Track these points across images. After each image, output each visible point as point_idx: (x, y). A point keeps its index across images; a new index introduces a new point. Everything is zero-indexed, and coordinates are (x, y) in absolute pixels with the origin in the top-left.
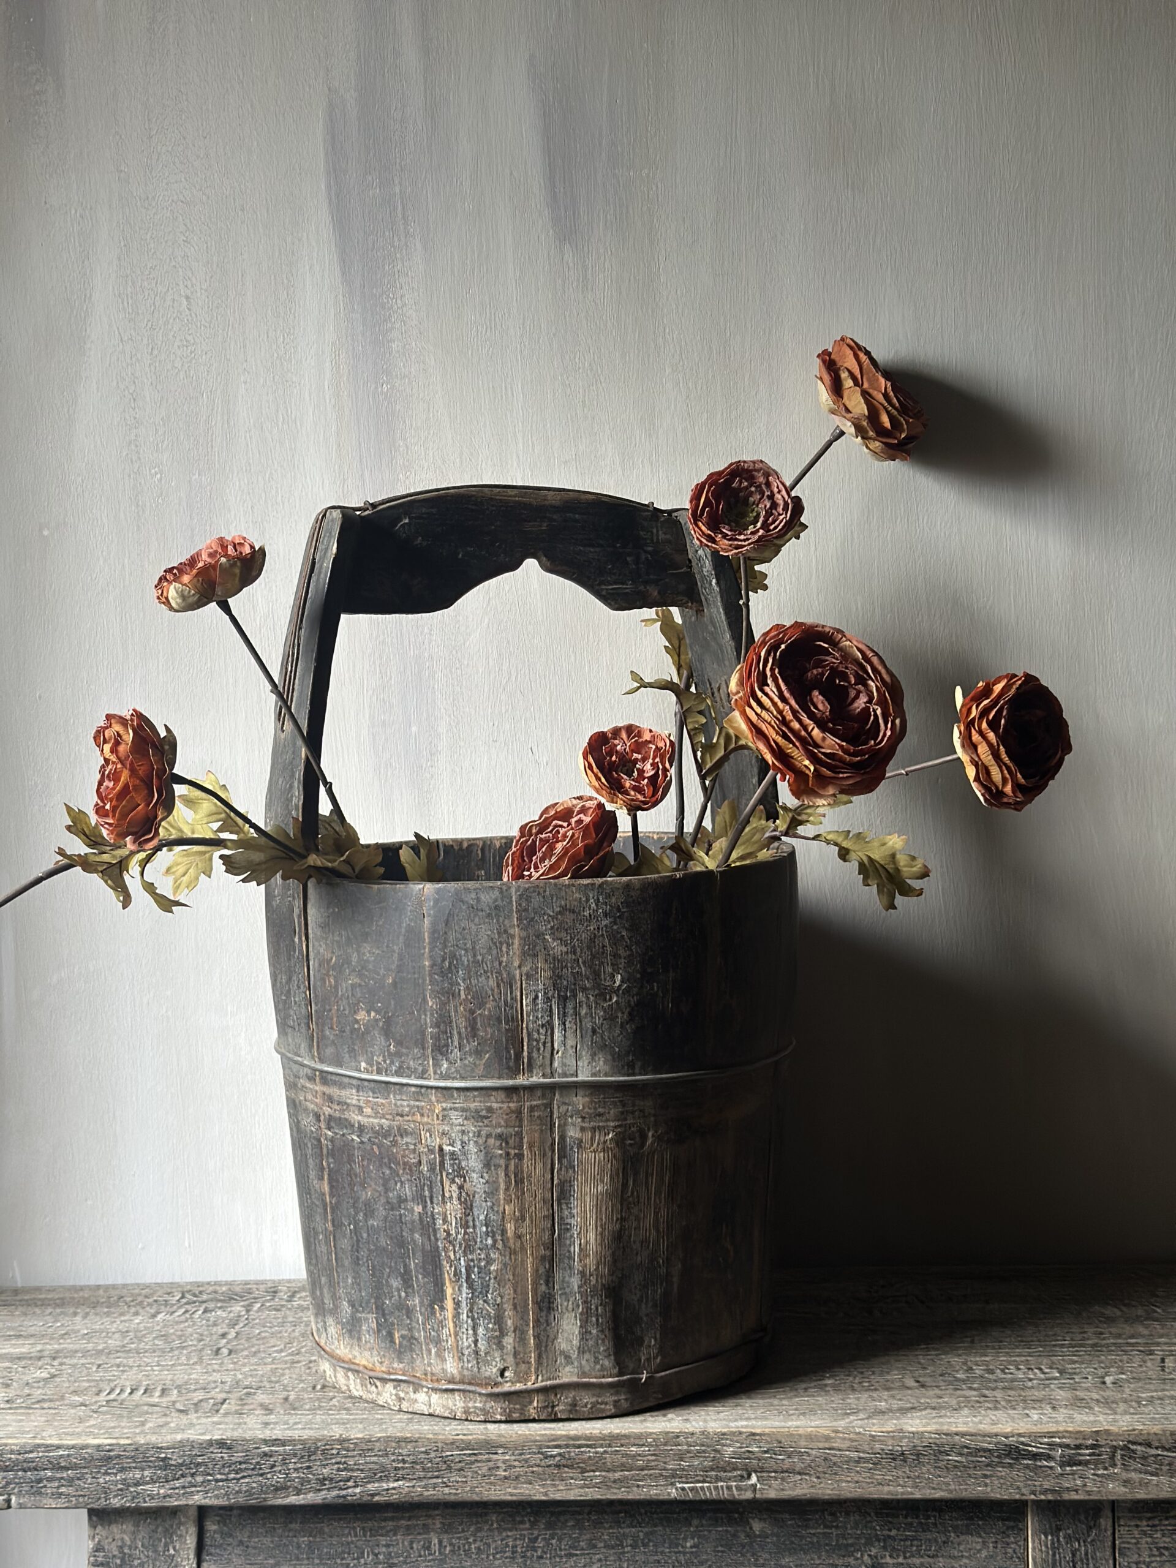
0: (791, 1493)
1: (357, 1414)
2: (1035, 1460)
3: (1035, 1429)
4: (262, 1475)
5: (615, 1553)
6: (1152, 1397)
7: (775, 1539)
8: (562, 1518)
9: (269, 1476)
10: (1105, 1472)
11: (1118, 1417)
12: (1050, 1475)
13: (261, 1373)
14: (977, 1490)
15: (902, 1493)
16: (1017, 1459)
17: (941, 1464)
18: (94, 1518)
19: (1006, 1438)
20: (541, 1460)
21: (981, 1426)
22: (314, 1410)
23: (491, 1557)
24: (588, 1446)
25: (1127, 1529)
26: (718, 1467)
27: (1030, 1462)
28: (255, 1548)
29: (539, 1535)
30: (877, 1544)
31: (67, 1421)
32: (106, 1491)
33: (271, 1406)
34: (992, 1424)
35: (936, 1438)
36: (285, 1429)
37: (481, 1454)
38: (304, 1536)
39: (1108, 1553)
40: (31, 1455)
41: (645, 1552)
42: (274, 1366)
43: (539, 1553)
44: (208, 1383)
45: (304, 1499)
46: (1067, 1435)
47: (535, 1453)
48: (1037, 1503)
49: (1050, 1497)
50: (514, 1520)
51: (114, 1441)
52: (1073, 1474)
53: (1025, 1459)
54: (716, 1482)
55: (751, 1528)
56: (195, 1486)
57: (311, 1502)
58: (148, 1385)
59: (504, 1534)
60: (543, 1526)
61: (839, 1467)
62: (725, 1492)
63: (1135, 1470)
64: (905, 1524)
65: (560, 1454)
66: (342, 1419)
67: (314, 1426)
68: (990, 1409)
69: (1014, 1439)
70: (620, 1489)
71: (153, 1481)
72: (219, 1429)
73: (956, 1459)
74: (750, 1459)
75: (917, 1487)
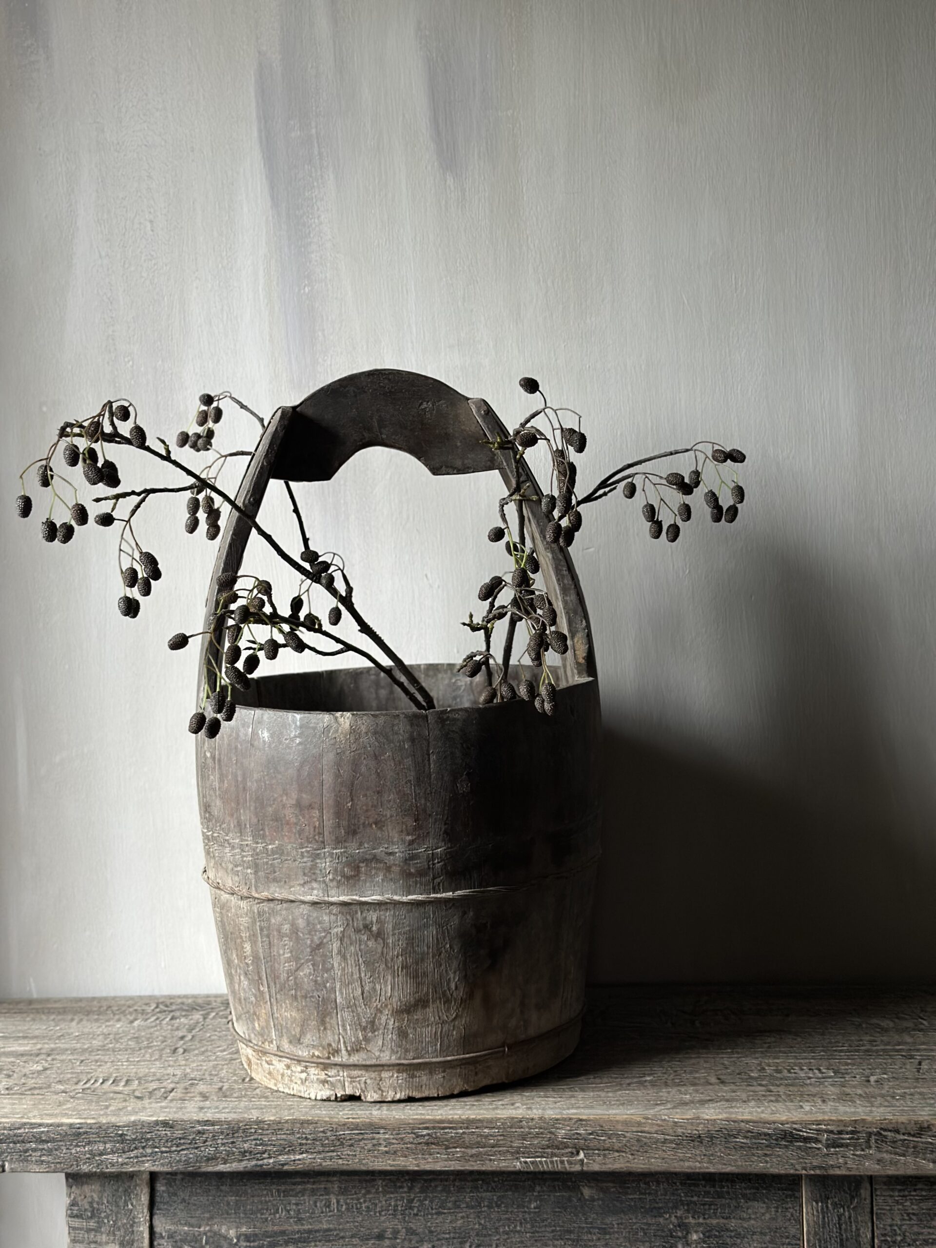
0: (610, 1166)
1: (273, 1101)
2: (806, 1142)
3: (806, 1118)
4: (197, 1148)
5: (474, 1212)
6: (905, 1093)
7: (600, 1202)
8: (433, 1184)
9: (203, 1149)
10: (862, 1153)
11: (874, 1109)
12: (817, 1155)
13: (205, 1068)
14: (759, 1166)
15: (700, 1168)
16: (791, 1142)
18: (70, 1180)
19: (782, 1124)
20: (414, 1139)
21: (763, 1115)
22: (241, 1097)
23: (378, 1214)
24: (450, 1128)
25: (883, 1198)
26: (553, 1146)
27: (801, 1144)
28: (195, 1205)
29: (415, 1197)
30: (682, 1207)
31: (49, 1104)
32: (77, 1160)
33: (208, 1094)
34: (772, 1114)
35: (727, 1125)
36: (216, 1113)
37: (367, 1133)
38: (232, 1196)
39: (867, 1218)
40: (19, 1131)
41: (498, 1212)
42: (216, 1063)
43: (415, 1211)
44: (163, 1076)
45: (230, 1167)
46: (831, 1123)
47: (409, 1133)
48: (811, 1178)
49: (818, 1172)
50: (395, 1185)
51: (83, 1121)
52: (836, 1154)
53: (798, 1142)
54: (552, 1157)
55: (582, 1194)
56: (145, 1156)
57: (235, 1170)
58: (117, 1077)
59: (388, 1196)
60: (418, 1190)
61: (649, 1146)
62: (559, 1166)
63: (887, 1151)
64: (705, 1192)
65: (428, 1135)
66: (261, 1105)
67: (238, 1110)
68: (772, 1101)
69: (789, 1126)
70: (476, 1161)
71: (113, 1152)
72: (165, 1112)
73: (742, 1141)
74: (578, 1139)
75: (711, 1163)
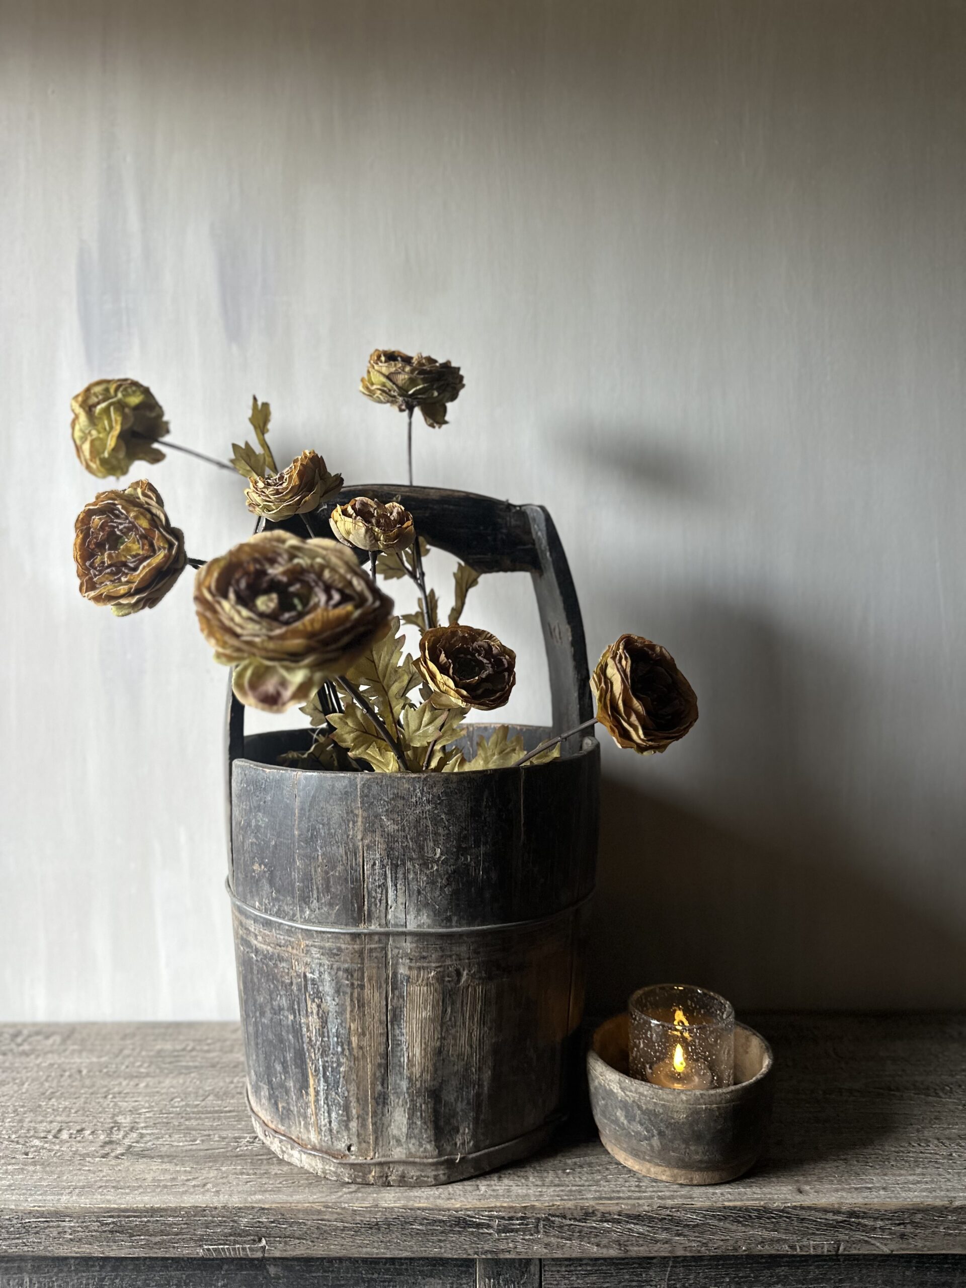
0: (291, 1253)
2: (479, 1229)
3: (479, 1204)
7: (286, 1280)
10: (531, 1237)
12: (489, 1240)
14: (433, 1252)
15: (377, 1254)
16: (464, 1228)
17: (406, 1232)
19: (456, 1211)
20: (98, 1227)
24: (135, 1217)
25: (550, 1273)
26: (235, 1234)
27: (474, 1230)
29: (105, 1277)
35: (402, 1212)
37: (52, 1221)
46: (503, 1209)
47: (94, 1222)
48: (483, 1259)
49: (489, 1256)
50: (87, 1264)
52: (506, 1239)
53: (471, 1227)
54: (234, 1245)
55: (268, 1272)
59: (80, 1275)
60: (109, 1270)
61: (329, 1234)
62: (241, 1252)
63: (554, 1236)
64: (385, 1269)
65: (113, 1223)
69: (463, 1213)
70: (160, 1248)
73: (419, 1227)
74: (260, 1227)
75: (388, 1249)
